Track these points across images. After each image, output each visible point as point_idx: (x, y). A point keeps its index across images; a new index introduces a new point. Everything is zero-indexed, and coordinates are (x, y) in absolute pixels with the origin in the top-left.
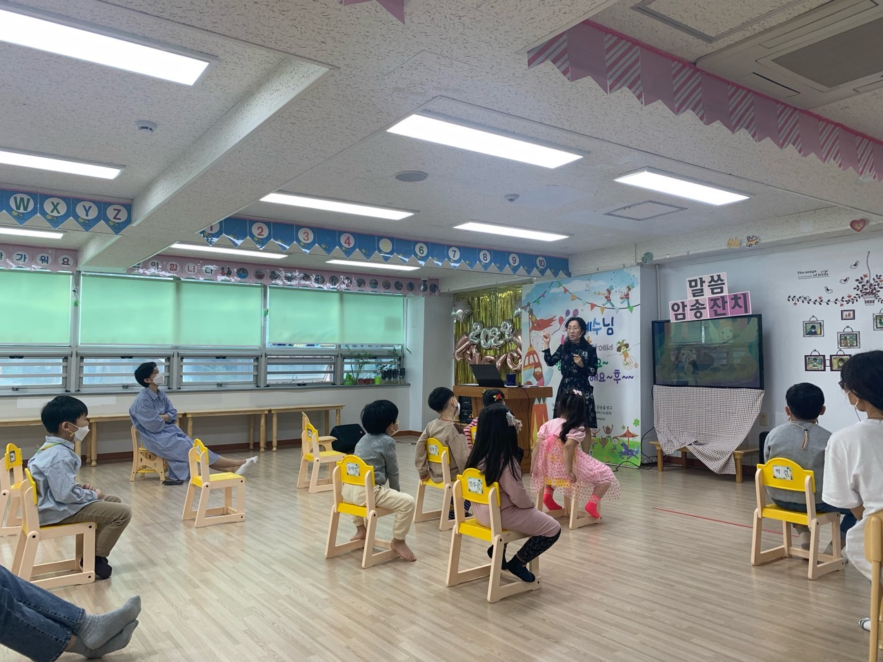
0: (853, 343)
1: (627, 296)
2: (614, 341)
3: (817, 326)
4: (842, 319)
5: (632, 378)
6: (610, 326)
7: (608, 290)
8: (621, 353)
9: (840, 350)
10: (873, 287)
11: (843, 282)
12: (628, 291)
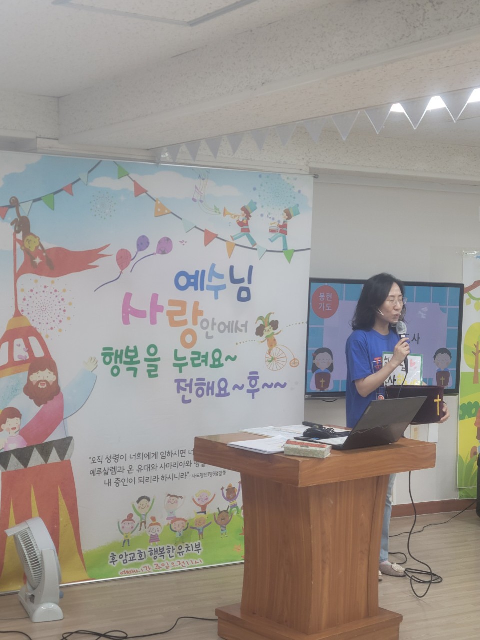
1: (283, 230)
2: (251, 314)
5: (284, 386)
6: (245, 285)
7: (244, 209)
8: (264, 338)
12: (287, 219)
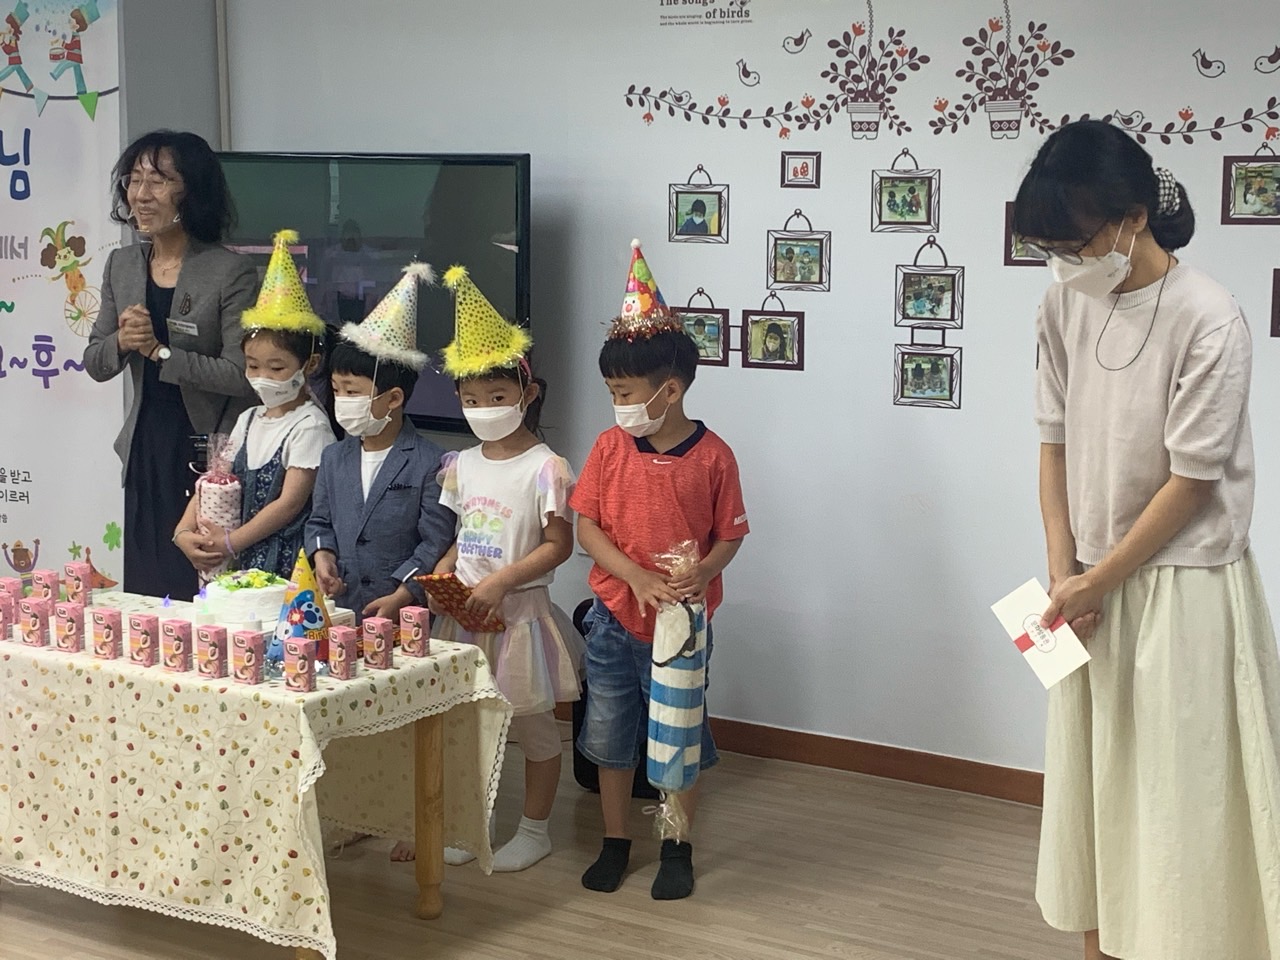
0: (811, 272)
3: (710, 202)
4: (783, 184)
9: (773, 296)
10: (877, 73)
11: (792, 46)
12: (78, 31)
